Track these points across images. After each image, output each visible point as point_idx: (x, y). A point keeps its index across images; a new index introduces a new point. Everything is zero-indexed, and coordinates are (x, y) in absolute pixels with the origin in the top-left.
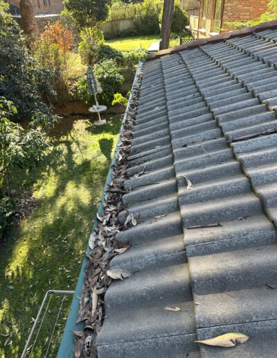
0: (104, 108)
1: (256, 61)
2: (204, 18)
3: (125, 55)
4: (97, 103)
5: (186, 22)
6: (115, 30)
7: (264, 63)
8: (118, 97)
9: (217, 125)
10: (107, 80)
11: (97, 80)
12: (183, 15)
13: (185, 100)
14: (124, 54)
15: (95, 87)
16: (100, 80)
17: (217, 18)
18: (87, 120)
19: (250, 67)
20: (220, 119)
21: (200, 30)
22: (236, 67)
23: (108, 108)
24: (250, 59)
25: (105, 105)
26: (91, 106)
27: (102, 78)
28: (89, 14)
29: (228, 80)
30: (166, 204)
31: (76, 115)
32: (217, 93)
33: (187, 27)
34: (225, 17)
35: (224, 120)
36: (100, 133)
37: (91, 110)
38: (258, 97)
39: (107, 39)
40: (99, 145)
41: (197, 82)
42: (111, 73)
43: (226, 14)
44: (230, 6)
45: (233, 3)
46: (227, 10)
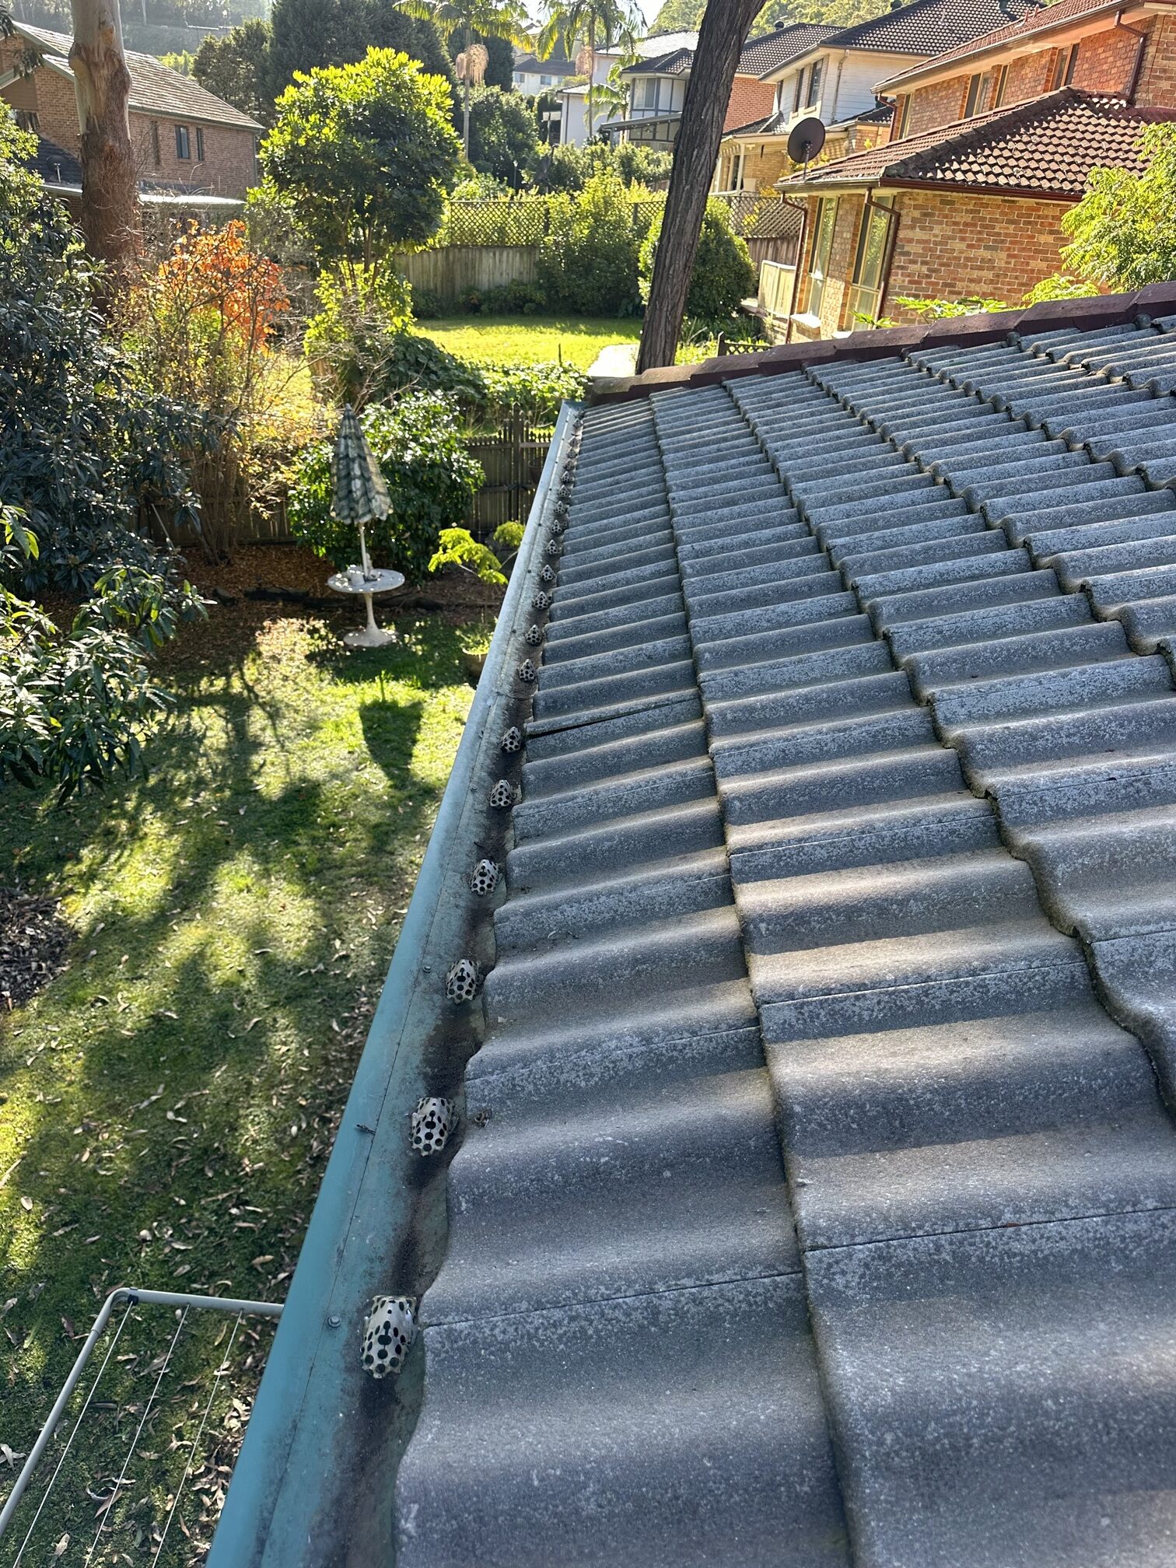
0: (392, 580)
1: (1018, 431)
2: (817, 275)
3: (495, 383)
4: (366, 557)
5: (747, 283)
6: (459, 283)
7: (1049, 438)
8: (457, 541)
9: (872, 631)
10: (414, 471)
11: (374, 468)
12: (735, 257)
13: (747, 544)
14: (488, 378)
15: (366, 493)
16: (386, 469)
17: (866, 282)
18: (319, 624)
19: (997, 446)
20: (885, 611)
21: (795, 317)
22: (944, 443)
23: (410, 583)
24: (995, 421)
25: (398, 568)
26: (341, 568)
27: (398, 461)
28: (361, 211)
29: (916, 485)
30: (682, 878)
31: (273, 597)
32: (873, 526)
33: (749, 303)
34: (897, 279)
35: (900, 614)
36: (369, 677)
37: (338, 583)
38: (1026, 545)
39: (423, 315)
40: (359, 726)
41: (797, 487)
42: (433, 447)
43: (902, 268)
44: (918, 241)
45: (931, 229)
46: (908, 254)
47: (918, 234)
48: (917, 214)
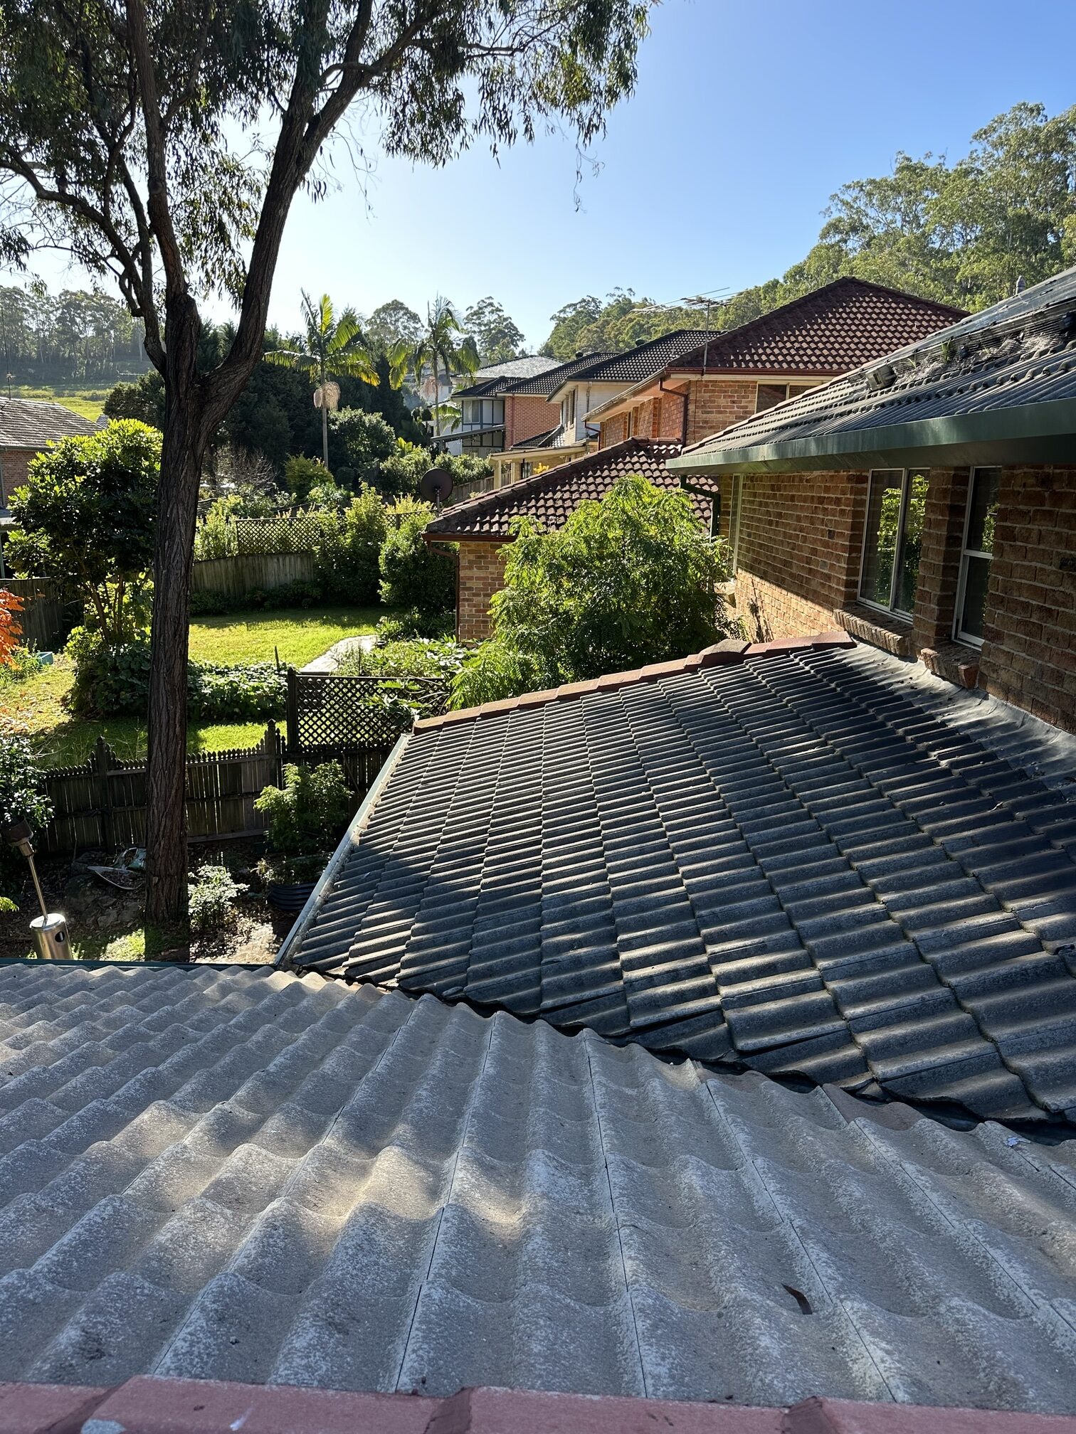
14: (204, 680)
43: (467, 600)
44: (478, 578)
45: (487, 568)
46: (470, 589)
47: (475, 572)
48: (472, 557)
